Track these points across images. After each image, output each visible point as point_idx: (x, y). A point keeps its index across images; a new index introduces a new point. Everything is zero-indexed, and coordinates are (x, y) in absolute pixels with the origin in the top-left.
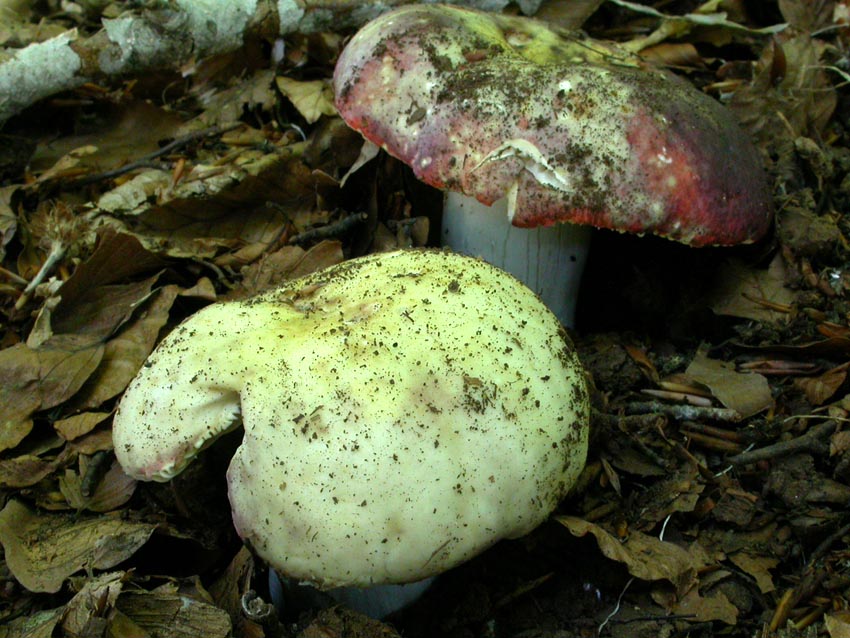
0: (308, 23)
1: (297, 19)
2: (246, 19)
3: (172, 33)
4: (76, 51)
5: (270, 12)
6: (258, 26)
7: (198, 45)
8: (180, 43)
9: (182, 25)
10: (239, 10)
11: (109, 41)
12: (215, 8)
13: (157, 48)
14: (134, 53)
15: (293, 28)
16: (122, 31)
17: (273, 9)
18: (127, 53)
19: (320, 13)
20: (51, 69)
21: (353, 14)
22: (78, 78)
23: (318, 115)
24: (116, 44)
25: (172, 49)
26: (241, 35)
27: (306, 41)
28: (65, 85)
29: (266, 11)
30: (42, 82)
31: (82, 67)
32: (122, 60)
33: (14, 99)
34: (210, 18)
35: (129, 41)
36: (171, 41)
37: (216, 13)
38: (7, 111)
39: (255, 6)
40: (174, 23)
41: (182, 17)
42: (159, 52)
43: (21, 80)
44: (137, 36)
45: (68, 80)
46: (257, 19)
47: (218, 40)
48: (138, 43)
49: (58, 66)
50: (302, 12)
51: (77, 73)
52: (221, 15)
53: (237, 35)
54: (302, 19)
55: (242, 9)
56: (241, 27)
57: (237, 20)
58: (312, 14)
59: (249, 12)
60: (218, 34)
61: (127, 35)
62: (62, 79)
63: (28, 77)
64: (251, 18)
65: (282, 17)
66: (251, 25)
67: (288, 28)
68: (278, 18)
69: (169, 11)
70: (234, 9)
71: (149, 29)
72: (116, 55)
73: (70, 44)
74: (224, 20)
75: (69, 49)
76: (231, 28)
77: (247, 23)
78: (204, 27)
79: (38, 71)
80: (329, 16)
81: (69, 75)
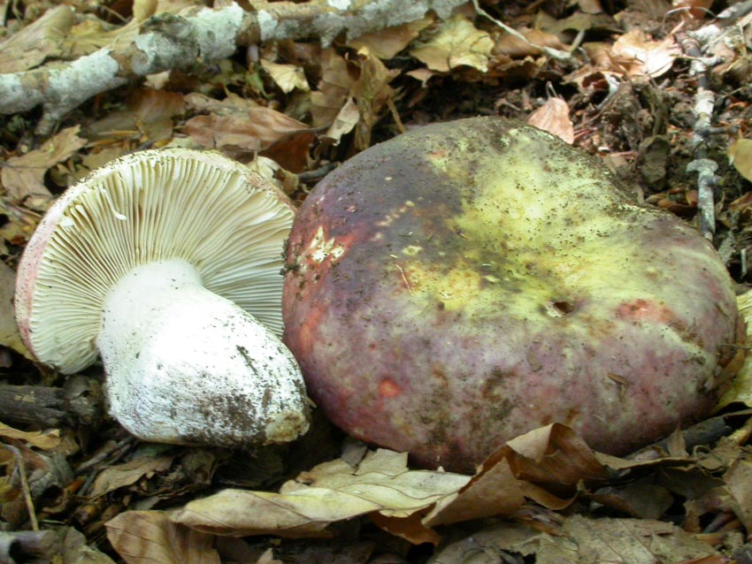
0: (280, 30)
1: (272, 28)
2: (235, 29)
3: (183, 41)
4: (115, 58)
5: (253, 23)
6: (245, 34)
7: (202, 49)
8: (189, 48)
9: (190, 35)
10: (230, 22)
11: (138, 50)
12: (213, 22)
13: (173, 53)
14: (157, 58)
15: (271, 35)
16: (147, 43)
17: (255, 21)
18: (151, 58)
19: (289, 22)
20: (98, 73)
21: (313, 23)
22: (118, 78)
23: (291, 87)
24: (143, 52)
25: (184, 53)
26: (234, 42)
27: (275, 43)
28: (108, 84)
29: (249, 23)
30: (91, 82)
31: (120, 70)
32: (148, 63)
33: (72, 96)
34: (210, 29)
35: (152, 49)
36: (183, 47)
37: (213, 26)
38: (68, 106)
39: (241, 19)
40: (183, 33)
41: (189, 28)
42: (174, 56)
43: (76, 81)
44: (158, 45)
45: (110, 80)
46: (244, 29)
47: (217, 45)
48: (159, 50)
49: (103, 70)
50: (275, 22)
51: (116, 75)
52: (218, 26)
53: (230, 41)
54: (276, 28)
55: (232, 21)
56: (232, 35)
57: (229, 29)
58: (283, 24)
59: (238, 24)
60: (217, 41)
61: (151, 45)
62: (106, 79)
63: (81, 79)
64: (239, 28)
65: (262, 27)
66: (240, 34)
67: (267, 35)
68: (259, 27)
69: (180, 24)
70: (226, 22)
71: (166, 40)
72: (144, 60)
73: (110, 53)
74: (220, 31)
75: (109, 57)
76: (225, 37)
77: (237, 32)
78: (206, 36)
79: (88, 75)
80: (296, 24)
81: (111, 76)
